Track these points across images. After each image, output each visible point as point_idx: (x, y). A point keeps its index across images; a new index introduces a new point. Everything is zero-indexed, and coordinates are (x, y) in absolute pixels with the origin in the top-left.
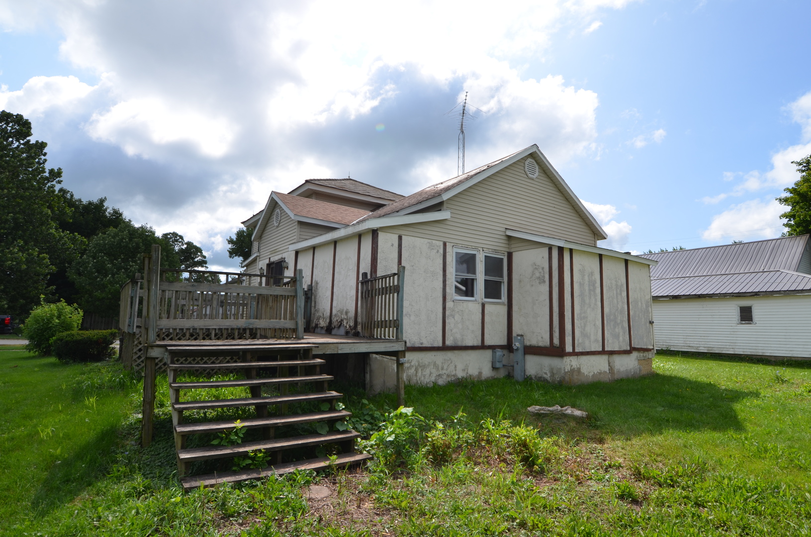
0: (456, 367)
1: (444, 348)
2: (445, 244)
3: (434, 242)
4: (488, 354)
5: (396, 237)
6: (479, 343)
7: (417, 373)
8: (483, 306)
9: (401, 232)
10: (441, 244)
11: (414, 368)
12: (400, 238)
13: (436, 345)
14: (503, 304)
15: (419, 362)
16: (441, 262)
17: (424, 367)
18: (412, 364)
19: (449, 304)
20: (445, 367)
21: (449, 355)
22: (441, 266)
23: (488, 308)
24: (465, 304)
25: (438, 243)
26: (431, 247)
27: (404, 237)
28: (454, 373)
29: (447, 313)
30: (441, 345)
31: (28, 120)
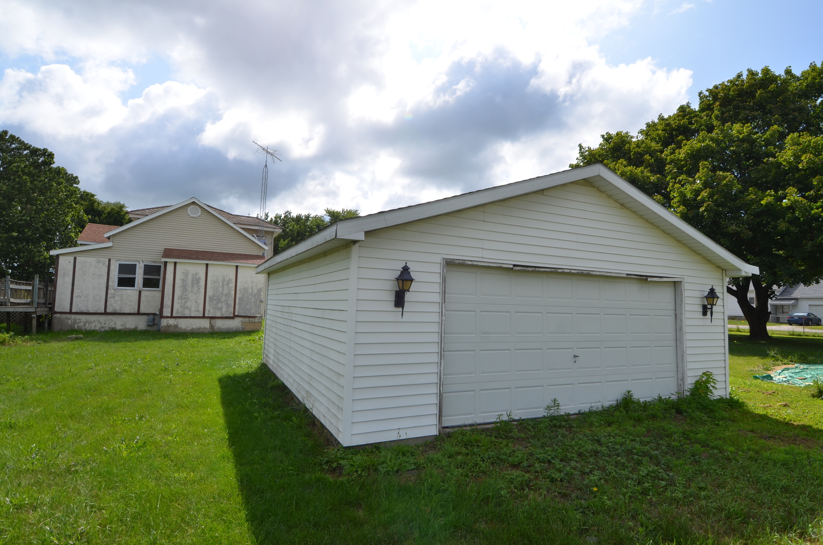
0: (115, 323)
1: (105, 313)
2: (110, 260)
3: (101, 259)
4: (145, 318)
5: (73, 258)
6: (136, 312)
7: (85, 325)
8: (140, 292)
9: (75, 255)
10: (107, 260)
11: (83, 323)
12: (75, 258)
13: (99, 312)
14: (159, 291)
15: (87, 320)
16: (107, 269)
17: (90, 323)
18: (82, 321)
19: (111, 291)
20: (107, 323)
21: (110, 317)
22: (107, 271)
23: (143, 294)
24: (124, 291)
25: (104, 259)
26: (98, 262)
27: (77, 258)
28: (114, 326)
29: (109, 296)
30: (103, 311)
31: (52, 152)
